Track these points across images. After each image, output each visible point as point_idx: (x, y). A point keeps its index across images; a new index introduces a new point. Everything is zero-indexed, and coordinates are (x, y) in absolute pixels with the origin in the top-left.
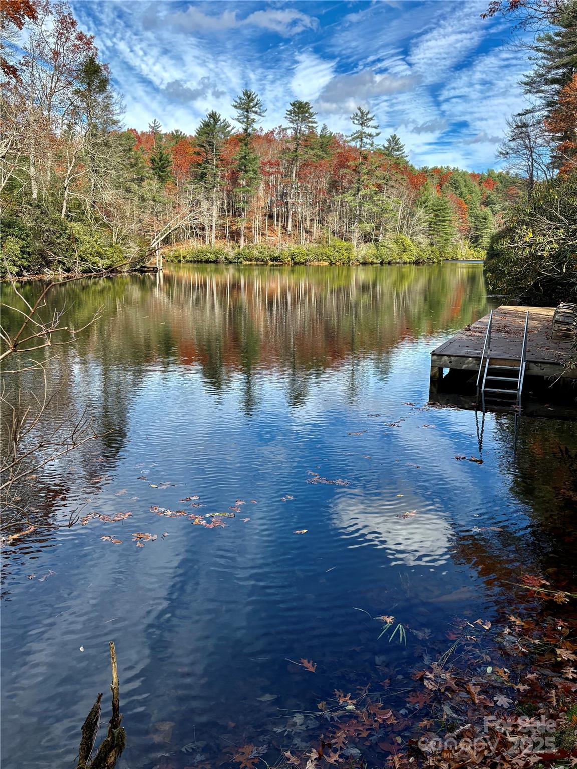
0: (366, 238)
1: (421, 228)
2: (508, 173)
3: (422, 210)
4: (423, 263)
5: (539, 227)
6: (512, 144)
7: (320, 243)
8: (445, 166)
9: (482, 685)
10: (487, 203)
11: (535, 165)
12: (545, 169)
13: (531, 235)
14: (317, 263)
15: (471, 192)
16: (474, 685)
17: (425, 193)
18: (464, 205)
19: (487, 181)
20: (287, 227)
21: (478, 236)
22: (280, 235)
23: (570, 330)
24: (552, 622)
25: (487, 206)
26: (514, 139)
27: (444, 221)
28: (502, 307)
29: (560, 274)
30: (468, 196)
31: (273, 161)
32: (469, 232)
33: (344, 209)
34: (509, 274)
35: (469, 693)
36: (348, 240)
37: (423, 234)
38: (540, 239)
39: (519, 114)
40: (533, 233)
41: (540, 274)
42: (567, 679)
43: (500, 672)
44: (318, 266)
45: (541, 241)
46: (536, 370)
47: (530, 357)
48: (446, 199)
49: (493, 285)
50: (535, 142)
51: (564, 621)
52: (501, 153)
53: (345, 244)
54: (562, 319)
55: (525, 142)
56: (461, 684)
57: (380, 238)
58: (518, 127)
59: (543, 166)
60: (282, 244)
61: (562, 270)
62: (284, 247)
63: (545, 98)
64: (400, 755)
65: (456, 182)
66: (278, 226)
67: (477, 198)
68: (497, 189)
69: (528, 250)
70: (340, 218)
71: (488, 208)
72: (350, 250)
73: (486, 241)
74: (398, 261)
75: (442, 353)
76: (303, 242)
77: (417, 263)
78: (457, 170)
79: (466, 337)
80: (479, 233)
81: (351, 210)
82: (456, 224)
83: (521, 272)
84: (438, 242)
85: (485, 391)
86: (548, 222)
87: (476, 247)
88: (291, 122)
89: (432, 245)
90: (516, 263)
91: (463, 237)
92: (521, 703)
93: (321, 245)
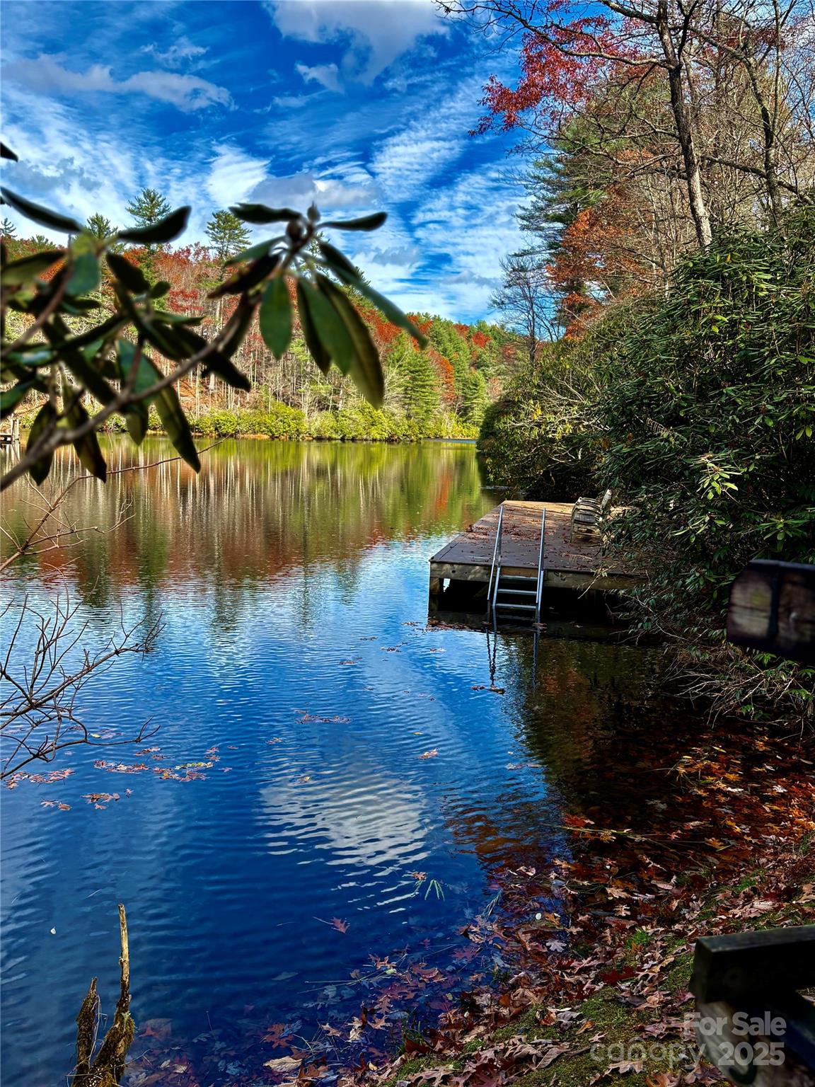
0: (321, 405)
1: (394, 394)
2: (503, 327)
3: (395, 371)
4: (398, 441)
5: (548, 402)
6: (508, 291)
7: (256, 408)
8: (423, 312)
9: (532, 932)
10: (478, 364)
11: (537, 319)
12: (549, 325)
13: (539, 412)
14: (252, 436)
15: (457, 349)
16: (524, 933)
17: (400, 347)
18: (448, 367)
19: (477, 336)
20: (208, 383)
21: (467, 408)
22: (198, 395)
23: (590, 531)
24: (599, 862)
25: (478, 368)
26: (510, 286)
27: (423, 386)
28: (506, 502)
29: (574, 461)
30: (454, 355)
31: (188, 291)
32: (456, 402)
33: (289, 363)
34: (514, 459)
35: (519, 941)
36: (297, 406)
37: (397, 402)
38: (550, 417)
39: (516, 255)
40: (542, 409)
41: (551, 461)
42: (620, 917)
43: (551, 917)
44: (254, 439)
45: (552, 420)
46: (556, 581)
47: (548, 565)
48: (426, 357)
49: (495, 474)
50: (535, 291)
51: (612, 859)
52: (495, 302)
53: (291, 411)
54: (582, 518)
55: (523, 290)
56: (509, 933)
57: (340, 405)
58: (514, 270)
59: (546, 322)
60: (201, 407)
61: (576, 455)
62: (205, 413)
63: (546, 237)
64: (454, 1011)
65: (437, 335)
66: (195, 381)
67: (464, 358)
68: (491, 347)
69: (536, 431)
70: (284, 375)
71: (479, 371)
72: (300, 419)
73: (478, 414)
74: (365, 437)
75: (443, 560)
76: (231, 405)
77: (390, 440)
78: (439, 319)
79: (468, 540)
80: (468, 403)
81: (299, 366)
82: (438, 390)
83: (528, 458)
84: (417, 413)
85: (496, 607)
86: (559, 396)
87: (465, 421)
88: (215, 239)
89: (408, 417)
90: (521, 447)
91: (449, 408)
92: (575, 946)
93: (257, 411)
